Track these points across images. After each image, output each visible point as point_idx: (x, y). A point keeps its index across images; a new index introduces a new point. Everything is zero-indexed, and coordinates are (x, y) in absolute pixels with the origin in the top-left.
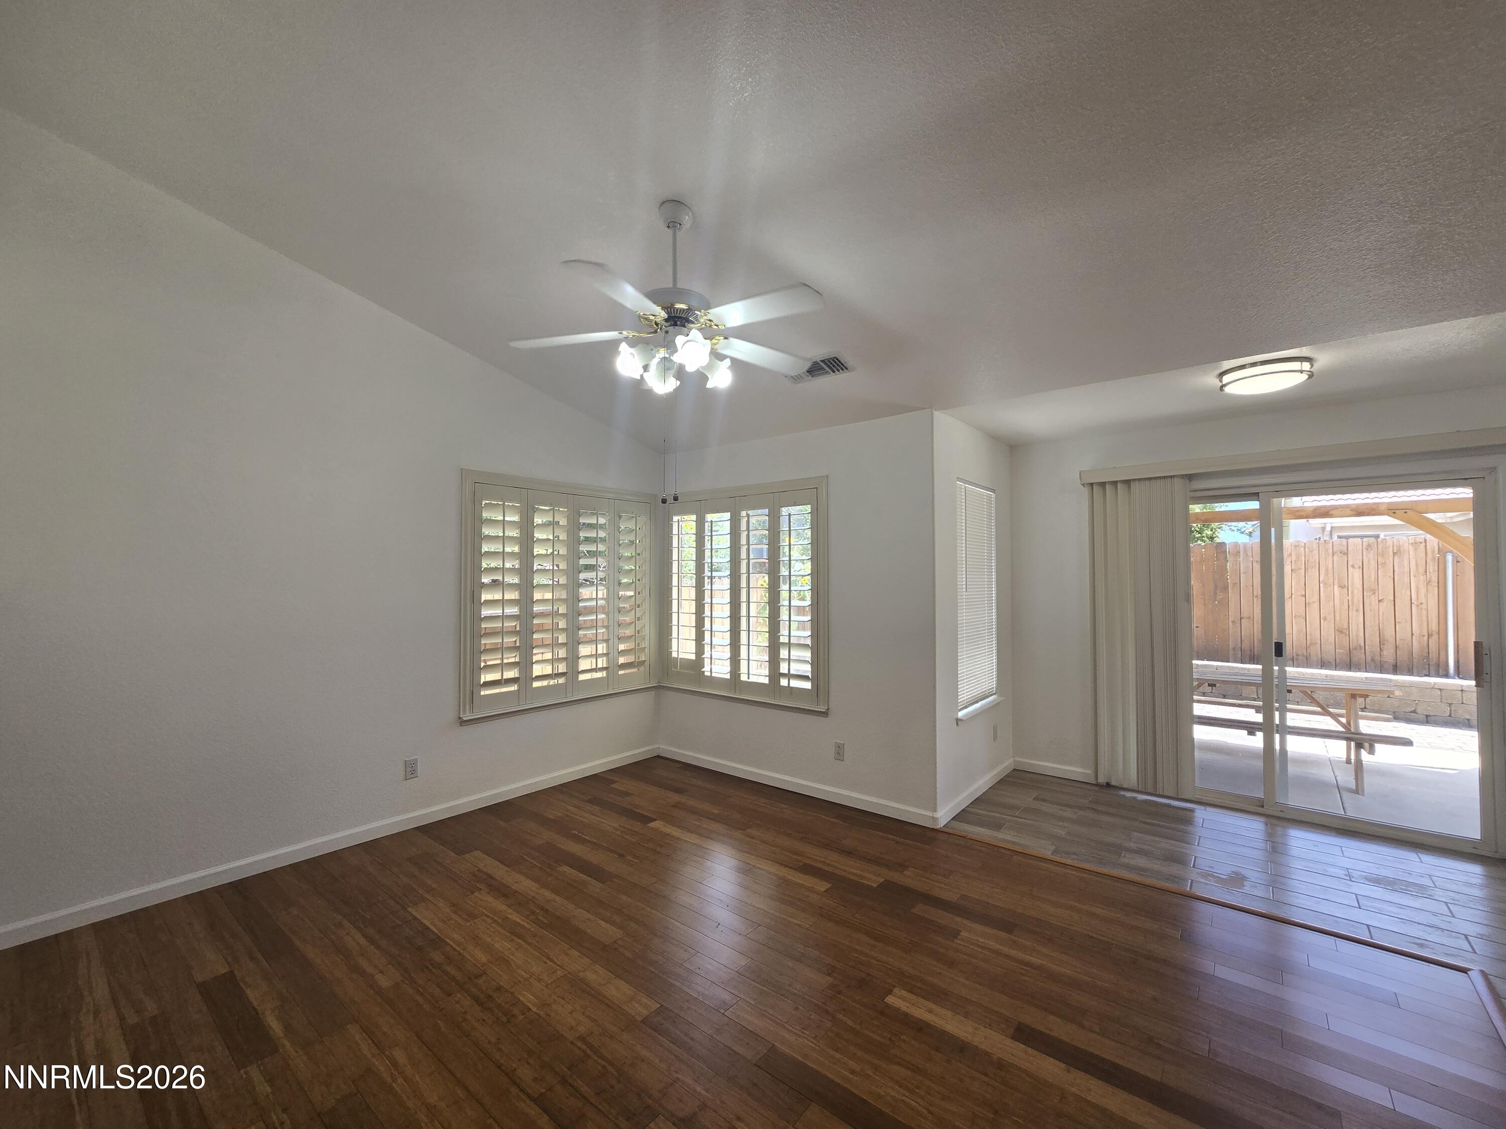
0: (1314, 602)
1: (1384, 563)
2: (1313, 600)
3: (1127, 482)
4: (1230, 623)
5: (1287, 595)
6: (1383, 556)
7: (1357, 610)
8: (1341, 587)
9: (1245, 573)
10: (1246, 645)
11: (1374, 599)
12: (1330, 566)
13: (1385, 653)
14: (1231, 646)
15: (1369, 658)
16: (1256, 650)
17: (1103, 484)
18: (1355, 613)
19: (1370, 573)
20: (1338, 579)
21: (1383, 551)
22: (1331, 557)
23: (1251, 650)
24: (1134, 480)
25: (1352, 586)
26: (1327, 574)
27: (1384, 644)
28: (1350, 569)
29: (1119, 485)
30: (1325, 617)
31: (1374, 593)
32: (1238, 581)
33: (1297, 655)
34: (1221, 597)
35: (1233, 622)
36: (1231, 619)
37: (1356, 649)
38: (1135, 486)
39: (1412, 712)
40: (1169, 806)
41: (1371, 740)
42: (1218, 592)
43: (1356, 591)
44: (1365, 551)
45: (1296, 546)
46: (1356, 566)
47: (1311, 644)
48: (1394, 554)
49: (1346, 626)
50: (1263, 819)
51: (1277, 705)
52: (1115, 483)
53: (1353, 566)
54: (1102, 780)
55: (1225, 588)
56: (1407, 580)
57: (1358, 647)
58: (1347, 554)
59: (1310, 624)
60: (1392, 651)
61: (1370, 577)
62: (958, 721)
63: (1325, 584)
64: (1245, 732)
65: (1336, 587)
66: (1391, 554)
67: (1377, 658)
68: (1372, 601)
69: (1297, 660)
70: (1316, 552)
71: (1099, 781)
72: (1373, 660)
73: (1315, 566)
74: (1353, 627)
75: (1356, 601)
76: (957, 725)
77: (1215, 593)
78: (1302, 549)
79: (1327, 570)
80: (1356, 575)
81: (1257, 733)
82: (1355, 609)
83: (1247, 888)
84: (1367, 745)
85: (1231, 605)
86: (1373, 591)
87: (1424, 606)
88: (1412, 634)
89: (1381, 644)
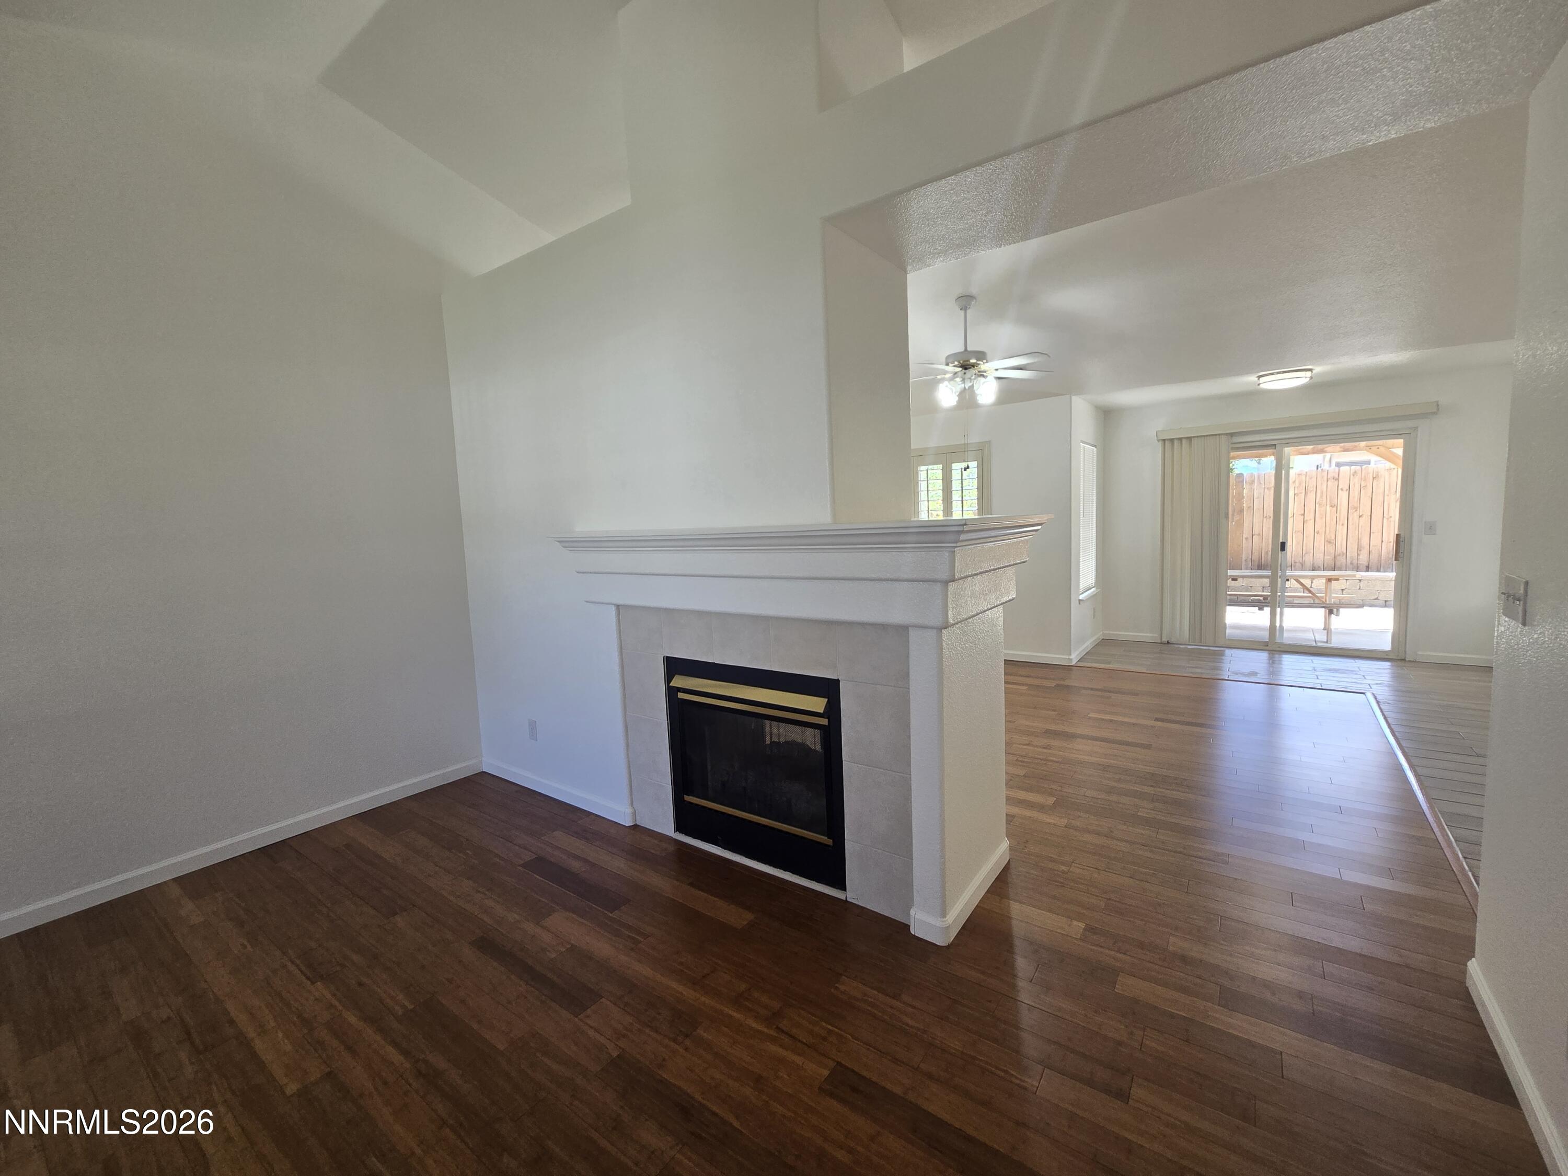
0: (1310, 520)
4: (1244, 539)
5: (1290, 514)
6: (1365, 480)
7: (1343, 525)
8: (1331, 506)
9: (1257, 498)
11: (1356, 515)
12: (1325, 490)
13: (1361, 557)
15: (1349, 562)
17: (1172, 440)
18: (1341, 527)
19: (1355, 493)
20: (1330, 500)
21: (1365, 477)
22: (1326, 482)
24: (1194, 437)
25: (1340, 505)
26: (1322, 496)
27: (1360, 550)
28: (1340, 491)
29: (1183, 440)
30: (1318, 531)
31: (1357, 510)
32: (1251, 505)
33: (1294, 561)
34: (1238, 518)
36: (1245, 536)
37: (1339, 555)
38: (1195, 441)
42: (1235, 514)
43: (1343, 510)
44: (1352, 476)
45: (1299, 475)
46: (1345, 489)
47: (1306, 553)
48: (1374, 478)
49: (1333, 537)
51: (1279, 594)
52: (1180, 439)
53: (1342, 490)
54: (1166, 640)
55: (1242, 511)
56: (1381, 499)
57: (1342, 554)
58: (1338, 480)
59: (1306, 537)
60: (1366, 556)
61: (1354, 497)
62: (1080, 600)
63: (1320, 505)
65: (1328, 507)
66: (1371, 478)
67: (1355, 562)
68: (1354, 516)
69: (1294, 565)
70: (1314, 479)
71: (1162, 640)
72: (1351, 563)
73: (1313, 490)
74: (1339, 540)
76: (1079, 603)
77: (1233, 515)
78: (1304, 477)
79: (1322, 493)
80: (1344, 496)
82: (1341, 523)
84: (1335, 610)
85: (1246, 525)
86: (1356, 509)
87: (1392, 519)
88: (1382, 541)
89: (1359, 549)
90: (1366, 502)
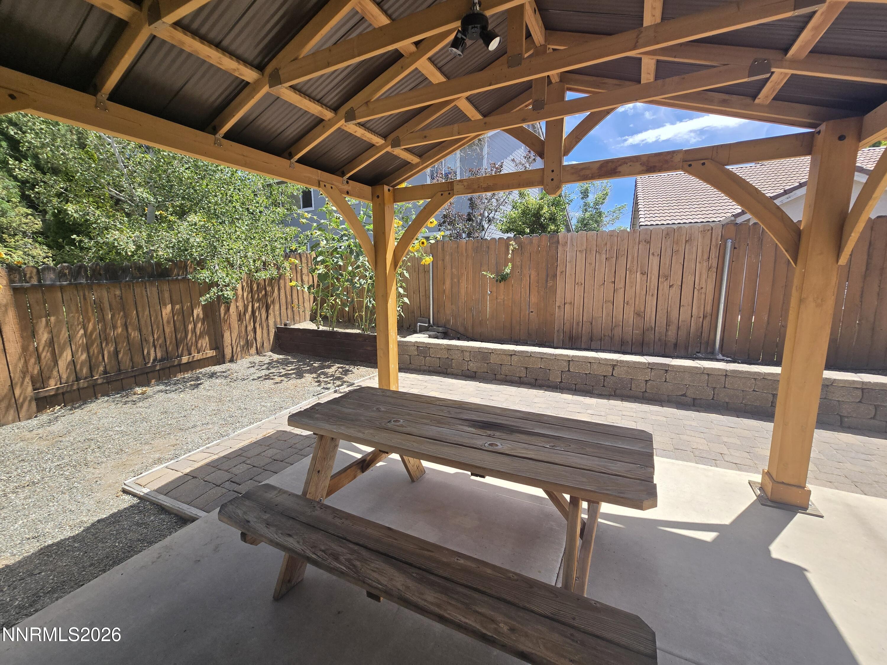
0: (622, 288)
1: (678, 251)
2: (620, 286)
4: (557, 308)
7: (652, 295)
8: (642, 273)
9: (570, 260)
11: (666, 285)
12: (636, 255)
13: (670, 333)
14: (556, 329)
15: (657, 338)
16: (574, 331)
18: (650, 297)
19: (666, 260)
20: (641, 267)
21: (677, 239)
22: (637, 245)
25: (651, 273)
26: (632, 262)
27: (669, 325)
28: (651, 256)
30: (628, 302)
31: (667, 279)
32: (564, 269)
33: (604, 336)
35: (559, 307)
36: (557, 304)
37: (648, 330)
39: (681, 395)
42: (549, 279)
43: (653, 278)
44: (664, 238)
46: (656, 254)
47: (615, 326)
48: (686, 241)
49: (642, 309)
53: (653, 254)
55: (555, 276)
56: (693, 266)
57: (650, 328)
58: (649, 242)
59: (616, 308)
60: (675, 331)
61: (665, 264)
63: (630, 272)
65: (638, 274)
66: (684, 242)
67: (663, 337)
68: (664, 286)
70: (626, 241)
72: (660, 340)
73: (625, 254)
74: (648, 310)
75: (652, 287)
77: (547, 281)
78: (616, 238)
79: (633, 258)
80: (654, 261)
82: (651, 294)
85: (559, 291)
86: (667, 277)
87: (703, 291)
88: (692, 316)
89: (668, 325)
90: (677, 268)
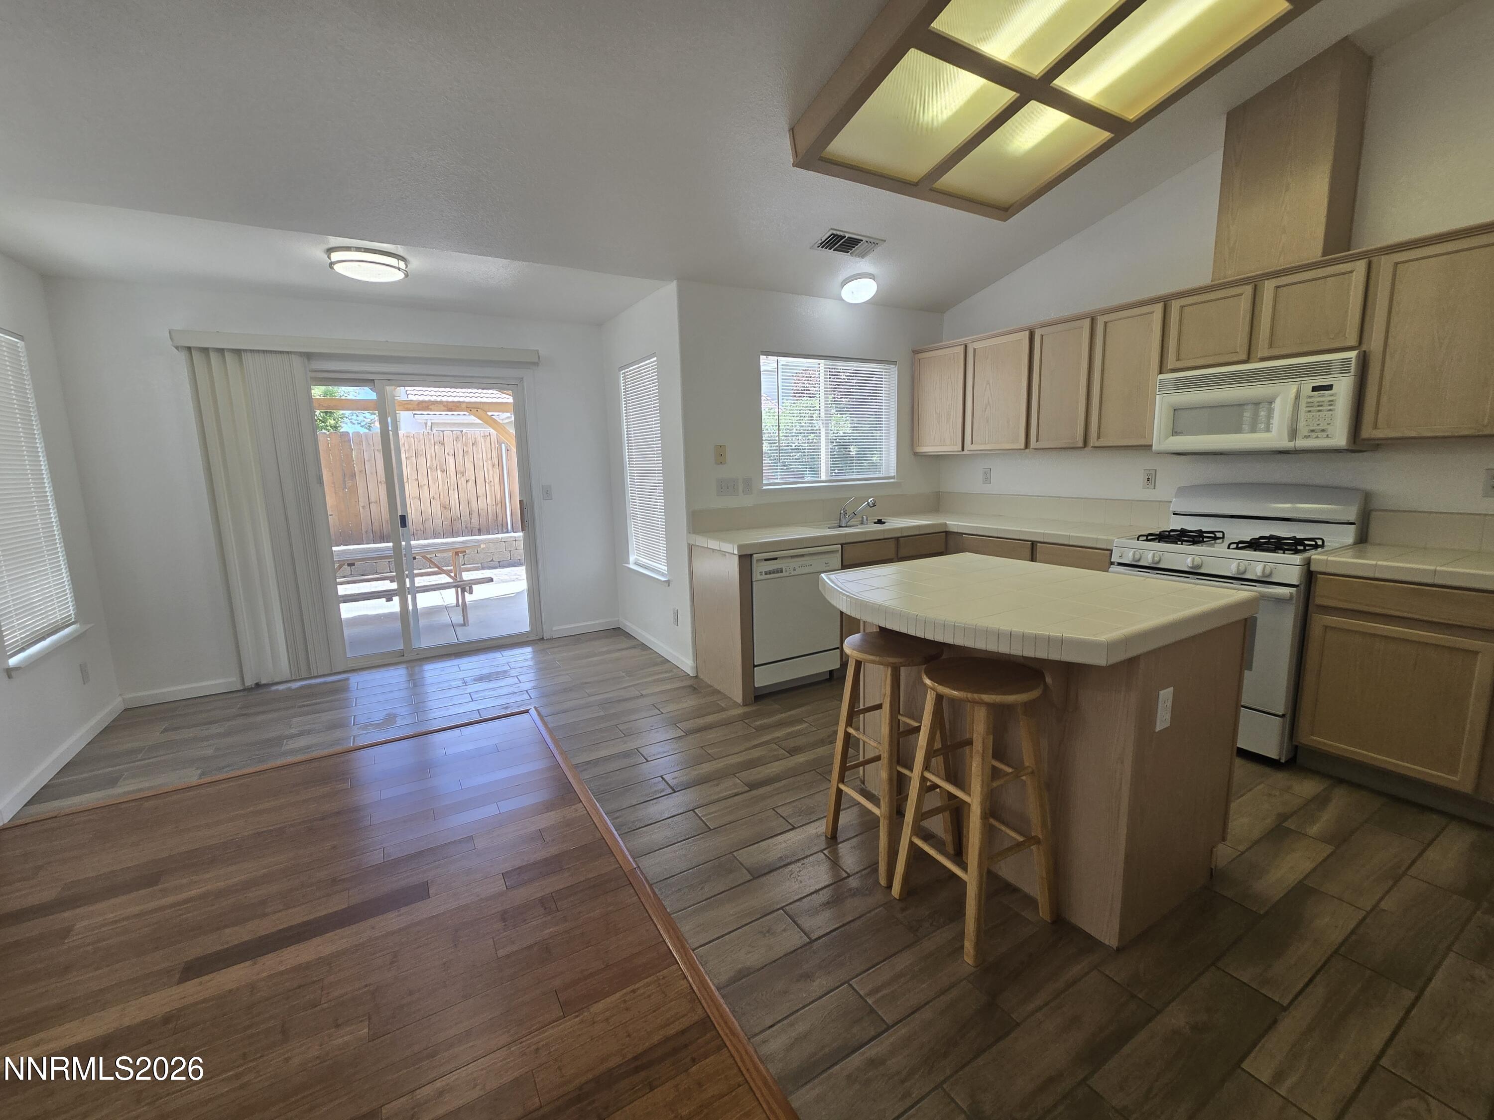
0: (425, 485)
1: (467, 452)
2: (424, 483)
3: (238, 352)
4: (361, 508)
5: (405, 480)
6: (466, 446)
7: (454, 490)
8: (441, 471)
9: (369, 461)
10: (376, 526)
11: (463, 480)
12: (433, 454)
13: (473, 520)
14: (363, 530)
15: (464, 526)
16: (385, 530)
17: (204, 351)
18: (452, 492)
19: (460, 458)
20: (439, 465)
22: (433, 447)
23: (380, 531)
24: (246, 351)
25: (449, 470)
26: (431, 461)
27: (472, 514)
28: (447, 456)
29: (227, 354)
30: (433, 497)
31: (463, 475)
32: (363, 468)
33: (417, 530)
34: (350, 484)
35: (363, 507)
36: (361, 504)
37: (455, 520)
38: (245, 356)
40: (325, 683)
41: (470, 583)
42: (346, 479)
43: (452, 474)
45: (407, 437)
46: (450, 454)
47: (426, 520)
48: (473, 444)
49: (447, 503)
50: (404, 666)
51: (407, 572)
52: (221, 351)
53: (448, 454)
54: (249, 683)
55: (353, 475)
56: (481, 464)
57: (457, 518)
58: (443, 444)
59: (424, 504)
60: (477, 517)
61: (459, 462)
63: (431, 469)
64: (384, 600)
65: (439, 471)
66: (471, 444)
67: (469, 525)
68: (462, 482)
69: (417, 534)
70: (422, 442)
71: (246, 685)
72: (466, 526)
73: (423, 454)
74: (452, 502)
75: (452, 483)
77: (344, 481)
78: (412, 440)
79: (431, 457)
80: (451, 461)
81: (394, 598)
82: (452, 488)
83: (399, 722)
84: (467, 588)
85: (360, 491)
86: (463, 474)
87: (492, 483)
88: (487, 505)
89: (470, 514)
90: (469, 466)
